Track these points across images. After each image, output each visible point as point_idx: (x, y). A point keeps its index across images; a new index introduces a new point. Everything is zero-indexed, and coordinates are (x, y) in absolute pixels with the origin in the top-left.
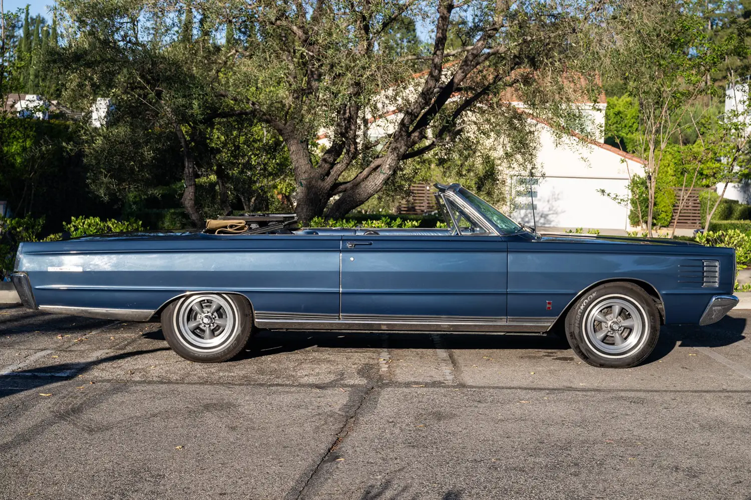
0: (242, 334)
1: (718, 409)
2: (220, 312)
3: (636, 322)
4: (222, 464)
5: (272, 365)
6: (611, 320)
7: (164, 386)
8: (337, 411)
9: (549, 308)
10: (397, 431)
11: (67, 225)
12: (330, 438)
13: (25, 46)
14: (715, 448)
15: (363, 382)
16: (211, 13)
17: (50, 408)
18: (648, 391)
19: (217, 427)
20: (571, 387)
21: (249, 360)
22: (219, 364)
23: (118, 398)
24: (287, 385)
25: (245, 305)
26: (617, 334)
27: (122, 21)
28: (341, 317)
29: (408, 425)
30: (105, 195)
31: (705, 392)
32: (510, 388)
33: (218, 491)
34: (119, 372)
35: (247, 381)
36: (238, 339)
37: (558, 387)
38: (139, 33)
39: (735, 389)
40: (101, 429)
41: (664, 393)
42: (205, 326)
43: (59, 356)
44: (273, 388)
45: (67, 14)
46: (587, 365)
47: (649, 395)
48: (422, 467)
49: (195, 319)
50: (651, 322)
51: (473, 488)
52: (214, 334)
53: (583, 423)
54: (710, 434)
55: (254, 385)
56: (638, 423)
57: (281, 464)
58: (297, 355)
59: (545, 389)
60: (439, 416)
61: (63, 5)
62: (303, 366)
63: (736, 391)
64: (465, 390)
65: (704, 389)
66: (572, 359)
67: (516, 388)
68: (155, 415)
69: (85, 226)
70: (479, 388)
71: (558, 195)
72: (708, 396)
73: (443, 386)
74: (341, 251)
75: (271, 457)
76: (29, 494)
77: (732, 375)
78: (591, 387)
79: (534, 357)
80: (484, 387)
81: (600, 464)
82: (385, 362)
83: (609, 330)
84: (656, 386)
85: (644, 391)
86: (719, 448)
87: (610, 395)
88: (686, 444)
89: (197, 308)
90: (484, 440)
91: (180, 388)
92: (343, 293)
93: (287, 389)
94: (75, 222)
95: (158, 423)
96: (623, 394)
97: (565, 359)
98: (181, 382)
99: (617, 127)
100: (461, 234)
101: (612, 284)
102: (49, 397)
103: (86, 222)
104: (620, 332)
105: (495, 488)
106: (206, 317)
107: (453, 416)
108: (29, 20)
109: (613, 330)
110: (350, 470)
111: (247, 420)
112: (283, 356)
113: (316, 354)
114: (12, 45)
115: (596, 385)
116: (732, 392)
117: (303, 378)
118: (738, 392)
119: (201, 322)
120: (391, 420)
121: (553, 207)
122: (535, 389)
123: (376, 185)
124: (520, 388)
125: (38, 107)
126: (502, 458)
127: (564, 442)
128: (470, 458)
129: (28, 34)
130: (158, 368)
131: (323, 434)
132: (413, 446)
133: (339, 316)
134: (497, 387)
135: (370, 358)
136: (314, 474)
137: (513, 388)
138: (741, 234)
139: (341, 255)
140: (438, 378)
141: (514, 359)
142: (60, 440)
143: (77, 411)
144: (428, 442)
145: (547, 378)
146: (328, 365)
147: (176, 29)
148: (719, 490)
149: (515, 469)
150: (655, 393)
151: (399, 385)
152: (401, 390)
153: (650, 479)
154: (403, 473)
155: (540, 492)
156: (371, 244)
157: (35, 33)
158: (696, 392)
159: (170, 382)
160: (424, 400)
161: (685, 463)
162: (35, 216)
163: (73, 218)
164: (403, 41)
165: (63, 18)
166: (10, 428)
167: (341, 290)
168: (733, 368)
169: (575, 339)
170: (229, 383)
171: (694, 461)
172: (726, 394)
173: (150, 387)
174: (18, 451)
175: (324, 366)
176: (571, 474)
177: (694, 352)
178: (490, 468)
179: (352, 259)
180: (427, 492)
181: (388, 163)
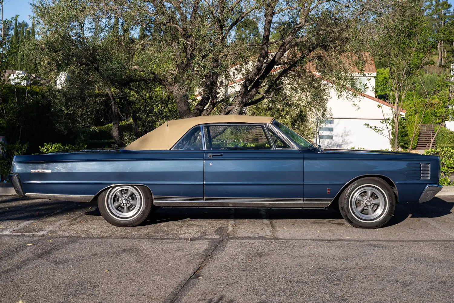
0: (146, 210)
1: (427, 250)
2: (132, 196)
3: (381, 201)
4: (132, 280)
5: (164, 228)
6: (366, 200)
7: (100, 240)
8: (201, 252)
9: (329, 193)
10: (235, 263)
11: (42, 148)
12: (196, 267)
13: (15, 40)
14: (421, 271)
15: (218, 237)
16: (127, 19)
17: (32, 251)
18: (387, 241)
19: (130, 261)
20: (341, 239)
21: (150, 225)
22: (132, 228)
23: (72, 246)
24: (172, 239)
25: (148, 192)
26: (370, 209)
27: (74, 24)
28: (204, 199)
29: (242, 259)
30: (65, 130)
31: (421, 241)
32: (304, 240)
33: (129, 294)
34: (73, 232)
35: (148, 237)
36: (143, 212)
37: (334, 239)
38: (85, 31)
39: (439, 239)
40: (62, 262)
41: (396, 242)
42: (124, 205)
43: (37, 224)
44: (164, 240)
45: (41, 21)
46: (352, 227)
47: (387, 243)
48: (248, 281)
49: (118, 201)
50: (390, 200)
51: (276, 292)
52: (129, 210)
53: (345, 258)
54: (419, 263)
55: (153, 239)
56: (378, 258)
57: (166, 280)
58: (179, 223)
59: (325, 240)
60: (261, 255)
61: (39, 15)
62: (182, 228)
63: (439, 241)
64: (278, 241)
65: (420, 239)
66: (343, 224)
67: (308, 240)
68: (93, 255)
69: (52, 149)
70: (286, 239)
71: (348, 132)
72: (422, 244)
73: (264, 239)
74: (204, 160)
75: (160, 276)
76: (21, 296)
77: (438, 232)
78: (353, 239)
79: (321, 223)
80: (289, 239)
81: (352, 279)
82: (231, 226)
83: (365, 206)
84: (393, 238)
85: (385, 241)
86: (424, 271)
87: (364, 243)
88: (405, 269)
89: (119, 194)
90: (286, 267)
91: (109, 240)
92: (205, 185)
93: (172, 241)
94: (46, 146)
95: (95, 259)
96: (371, 243)
97: (339, 224)
98: (110, 237)
99: (383, 87)
100: (275, 148)
101: (366, 178)
102: (31, 246)
103: (53, 146)
104: (372, 207)
105: (289, 292)
106: (125, 199)
107: (269, 255)
108: (18, 24)
109: (367, 205)
110: (206, 283)
111: (148, 258)
112: (170, 223)
113: (190, 222)
114: (7, 40)
115: (356, 238)
116: (437, 241)
117: (181, 235)
118: (441, 241)
119: (122, 203)
120: (232, 257)
121: (345, 140)
122: (319, 240)
124: (310, 240)
125: (24, 77)
126: (296, 277)
127: (333, 268)
128: (277, 276)
129: (17, 33)
130: (96, 230)
131: (192, 264)
132: (244, 271)
133: (203, 198)
134: (297, 239)
135: (222, 224)
136: (185, 285)
137: (306, 240)
138: (452, 150)
139: (204, 162)
140: (262, 234)
141: (309, 224)
142: (39, 268)
143: (48, 252)
144: (253, 268)
145: (327, 234)
146: (197, 228)
147: (107, 29)
148: (420, 293)
149: (302, 282)
150: (391, 242)
151: (239, 238)
152: (239, 241)
153: (380, 287)
154: (236, 284)
155: (315, 294)
156: (222, 155)
157: (21, 32)
158: (415, 241)
159: (103, 238)
160: (253, 246)
161: (402, 279)
162: (23, 143)
163: (45, 144)
164: (251, 35)
165: (39, 23)
166: (10, 262)
167: (204, 183)
168: (440, 228)
169: (345, 211)
170: (138, 238)
171: (407, 278)
172: (433, 242)
173: (91, 240)
174: (14, 273)
175: (195, 228)
176: (334, 285)
177: (418, 220)
178: (288, 282)
179: (211, 164)
180: (249, 294)
181: (236, 109)
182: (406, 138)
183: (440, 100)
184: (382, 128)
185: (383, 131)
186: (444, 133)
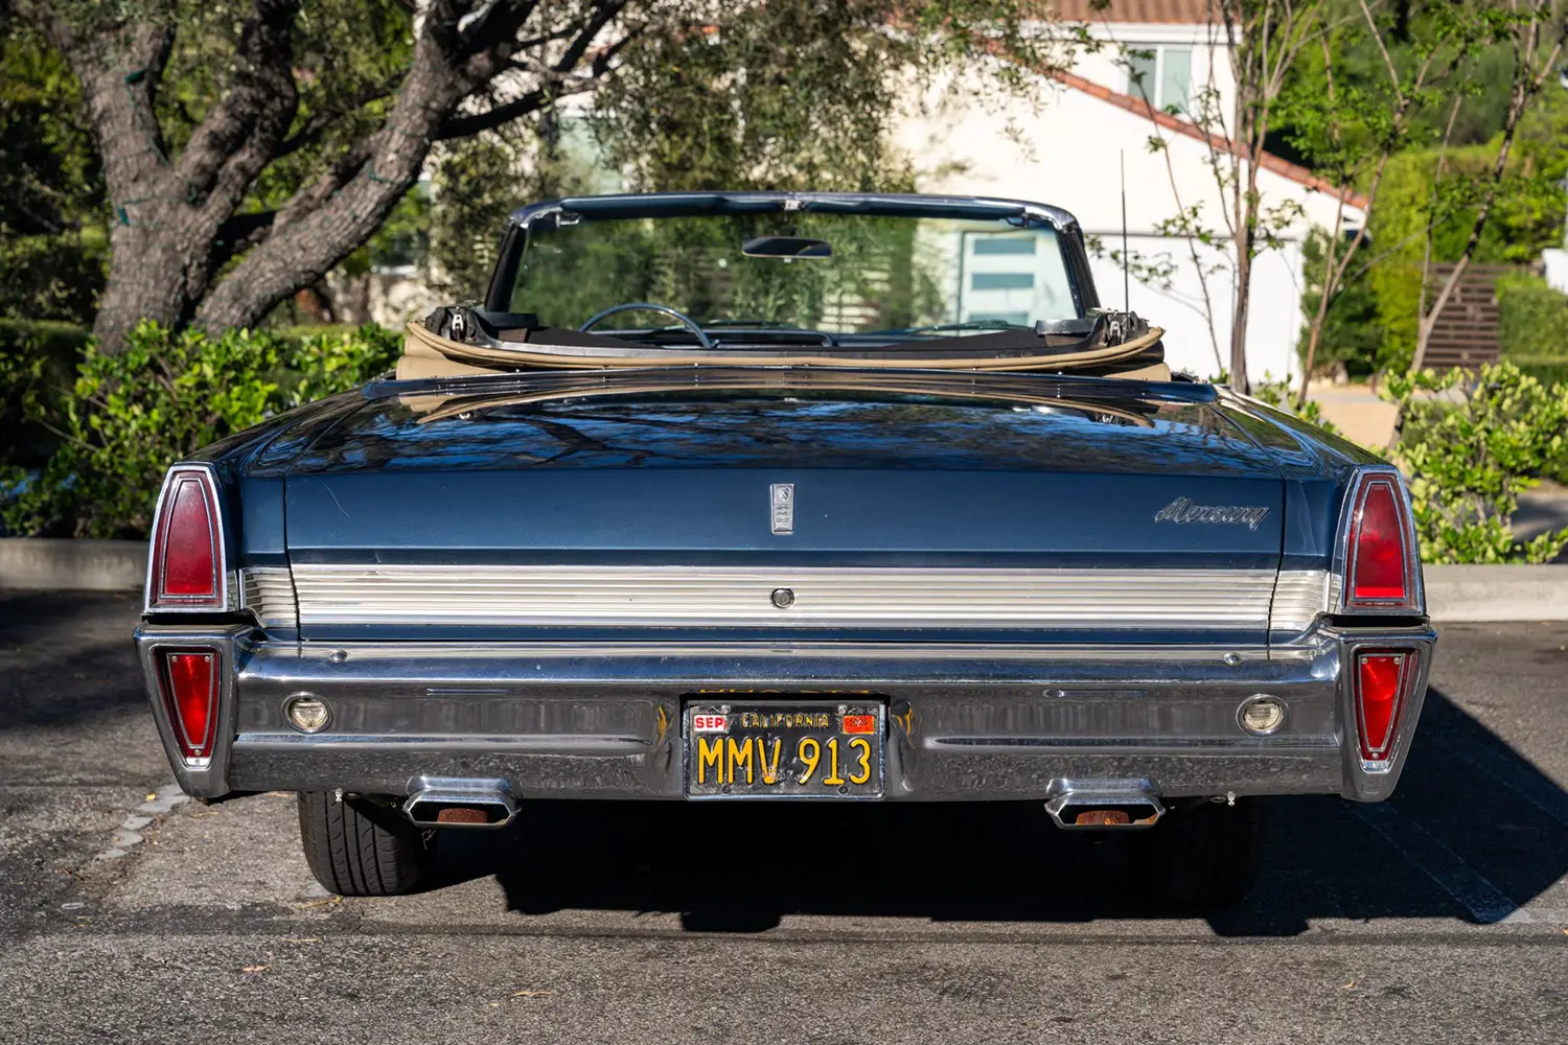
123: (355, 218)
181: (393, 146)
182: (1366, 330)
183: (1525, 154)
184: (1165, 258)
185: (1172, 277)
186: (1537, 302)
